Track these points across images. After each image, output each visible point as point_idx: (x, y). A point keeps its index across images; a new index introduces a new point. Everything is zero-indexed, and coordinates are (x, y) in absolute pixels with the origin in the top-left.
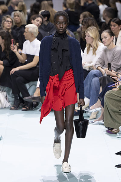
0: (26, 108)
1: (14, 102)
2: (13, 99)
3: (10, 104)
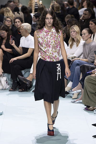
3: (9, 86)
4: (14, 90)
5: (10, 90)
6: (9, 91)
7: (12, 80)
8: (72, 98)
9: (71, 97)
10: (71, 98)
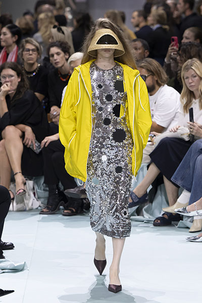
0: (70, 210)
1: (49, 199)
2: (47, 194)
3: (40, 202)
4: (52, 211)
5: (43, 212)
6: (40, 214)
7: (46, 187)
8: (190, 230)
9: (188, 228)
10: (187, 230)
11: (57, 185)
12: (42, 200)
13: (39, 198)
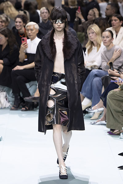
0: (25, 108)
3: (10, 104)
4: (17, 108)
7: (13, 95)
11: (19, 94)
12: (11, 102)
13: (9, 101)
